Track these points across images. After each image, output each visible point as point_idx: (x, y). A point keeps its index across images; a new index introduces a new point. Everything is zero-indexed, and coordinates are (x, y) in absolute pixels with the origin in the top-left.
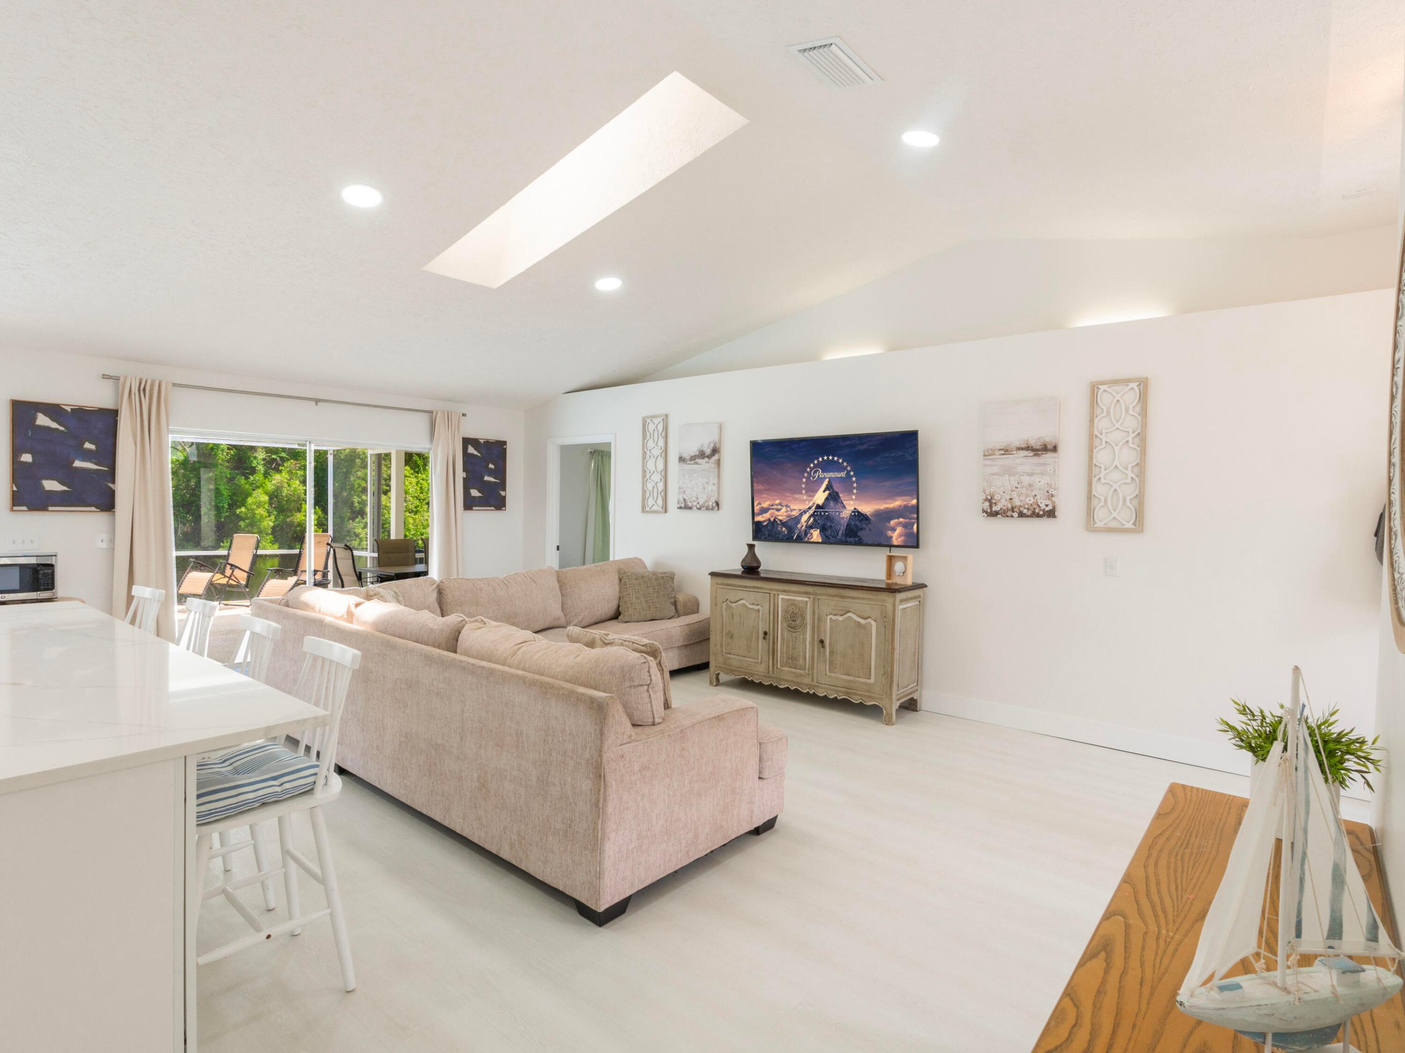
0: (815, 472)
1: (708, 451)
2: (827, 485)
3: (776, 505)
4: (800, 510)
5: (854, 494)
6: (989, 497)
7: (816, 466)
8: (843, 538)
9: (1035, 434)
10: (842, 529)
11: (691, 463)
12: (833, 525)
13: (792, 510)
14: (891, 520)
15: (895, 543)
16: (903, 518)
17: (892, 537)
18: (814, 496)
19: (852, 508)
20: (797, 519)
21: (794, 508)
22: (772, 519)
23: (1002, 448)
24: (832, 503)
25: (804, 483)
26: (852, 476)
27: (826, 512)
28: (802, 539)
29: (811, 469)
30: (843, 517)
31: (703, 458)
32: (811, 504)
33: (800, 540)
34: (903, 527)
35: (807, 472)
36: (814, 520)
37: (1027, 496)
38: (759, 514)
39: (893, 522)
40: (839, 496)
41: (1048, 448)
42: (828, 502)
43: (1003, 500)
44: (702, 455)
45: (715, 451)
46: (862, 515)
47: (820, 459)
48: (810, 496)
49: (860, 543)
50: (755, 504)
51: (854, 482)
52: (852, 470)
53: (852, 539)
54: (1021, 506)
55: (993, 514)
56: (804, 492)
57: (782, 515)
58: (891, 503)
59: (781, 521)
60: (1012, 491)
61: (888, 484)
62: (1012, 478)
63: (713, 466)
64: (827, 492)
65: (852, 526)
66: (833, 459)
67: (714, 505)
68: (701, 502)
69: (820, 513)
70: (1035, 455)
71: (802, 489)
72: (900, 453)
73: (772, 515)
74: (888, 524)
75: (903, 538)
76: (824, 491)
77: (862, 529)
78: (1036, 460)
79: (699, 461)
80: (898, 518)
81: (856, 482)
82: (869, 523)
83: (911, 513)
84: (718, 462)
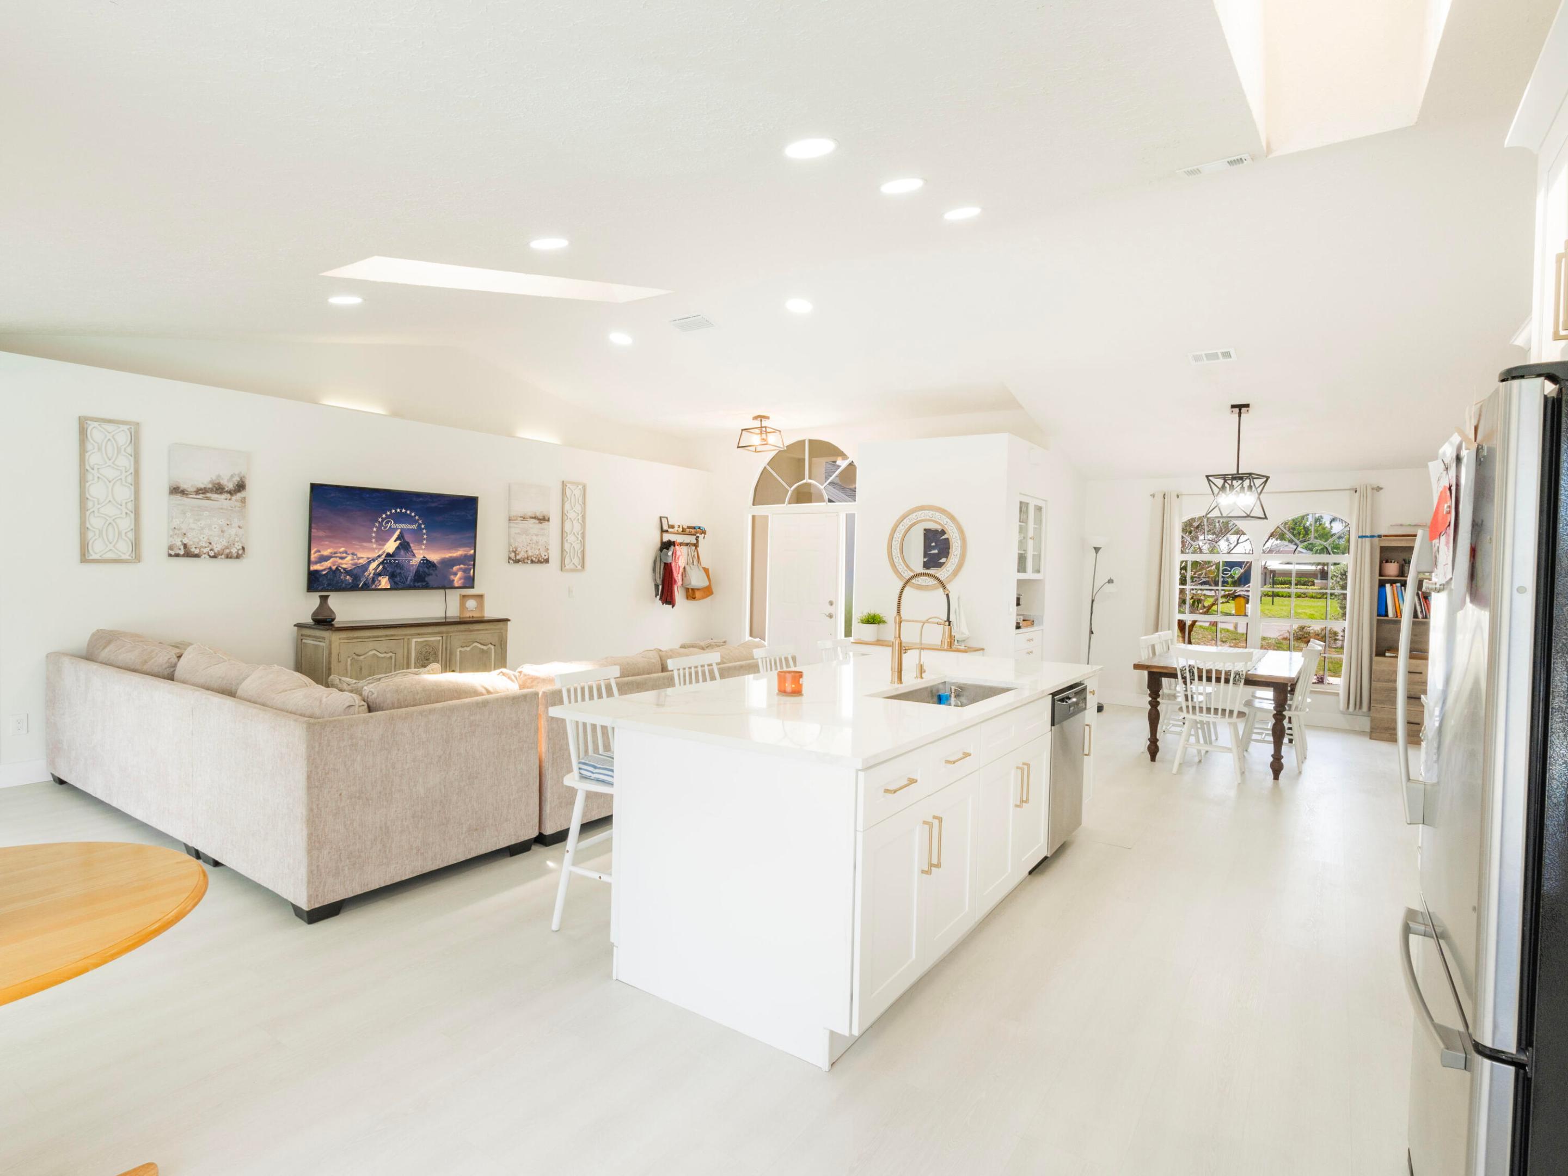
0: (387, 522)
1: (230, 486)
2: (399, 535)
3: (340, 553)
4: (368, 558)
5: (424, 544)
6: (515, 550)
7: (387, 517)
8: (412, 584)
9: (539, 510)
10: (411, 576)
11: (198, 497)
12: (402, 572)
13: (359, 559)
14: (454, 566)
15: (456, 585)
16: (464, 565)
17: (453, 581)
18: (385, 544)
19: (422, 557)
20: (365, 567)
21: (362, 556)
22: (334, 568)
23: (522, 516)
24: (402, 552)
25: (375, 532)
26: (423, 529)
27: (396, 560)
28: (369, 587)
29: (383, 520)
30: (413, 565)
31: (221, 493)
32: (381, 552)
33: (366, 587)
34: (463, 572)
35: (379, 522)
36: (384, 568)
37: (535, 549)
38: (316, 563)
39: (455, 568)
40: (410, 546)
41: (544, 519)
42: (398, 551)
43: (522, 552)
44: (219, 489)
45: (241, 487)
46: (430, 562)
47: (393, 511)
48: (380, 545)
49: (427, 587)
50: (312, 552)
51: (424, 534)
52: (423, 523)
53: (420, 584)
54: (532, 556)
55: (517, 561)
56: (373, 540)
57: (347, 563)
58: (454, 553)
59: (344, 569)
60: (527, 545)
61: (453, 537)
62: (527, 537)
63: (239, 504)
64: (398, 542)
65: (421, 573)
66: (406, 512)
67: (240, 552)
68: (217, 548)
69: (390, 561)
70: (540, 522)
71: (372, 538)
72: (463, 513)
73: (334, 563)
74: (451, 570)
75: (462, 581)
76: (395, 541)
77: (429, 575)
78: (539, 526)
79: (214, 496)
80: (459, 565)
81: (426, 534)
82: (436, 569)
83: (469, 561)
84: (243, 501)
